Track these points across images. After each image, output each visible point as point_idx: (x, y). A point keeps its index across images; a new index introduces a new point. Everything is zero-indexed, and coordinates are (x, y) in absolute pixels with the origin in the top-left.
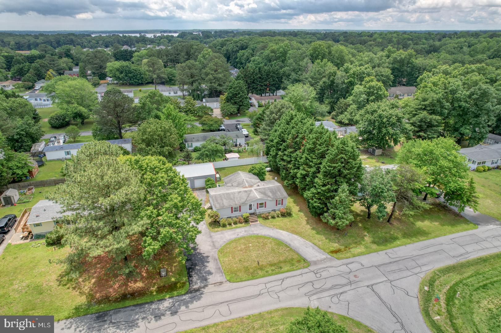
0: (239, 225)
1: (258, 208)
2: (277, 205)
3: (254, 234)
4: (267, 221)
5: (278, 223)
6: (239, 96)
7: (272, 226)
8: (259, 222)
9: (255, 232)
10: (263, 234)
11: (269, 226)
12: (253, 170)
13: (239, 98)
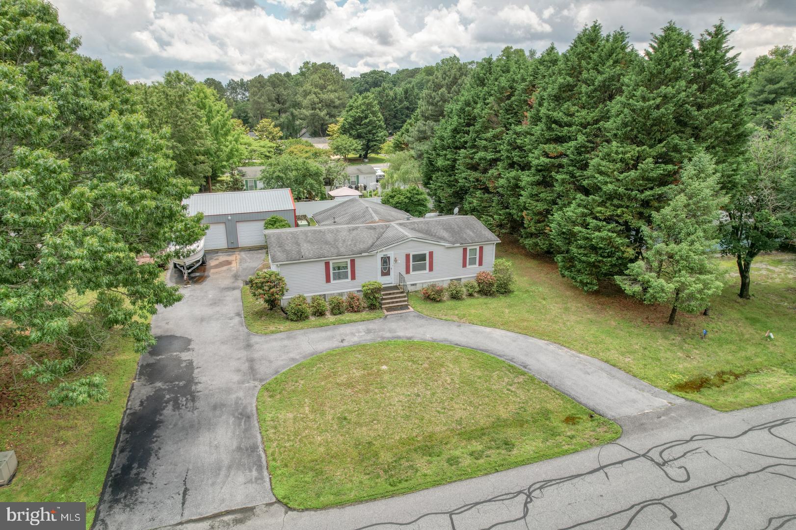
0: (347, 316)
1: (408, 272)
2: (464, 265)
3: (399, 337)
4: (439, 305)
5: (473, 311)
6: (367, 121)
7: (456, 318)
8: (411, 309)
9: (401, 334)
10: (428, 336)
11: (444, 317)
12: (392, 197)
13: (367, 125)
